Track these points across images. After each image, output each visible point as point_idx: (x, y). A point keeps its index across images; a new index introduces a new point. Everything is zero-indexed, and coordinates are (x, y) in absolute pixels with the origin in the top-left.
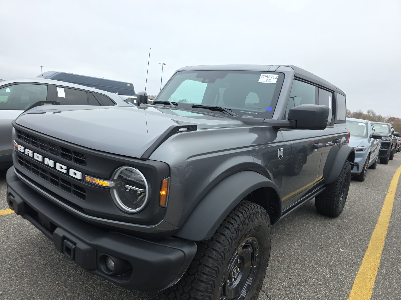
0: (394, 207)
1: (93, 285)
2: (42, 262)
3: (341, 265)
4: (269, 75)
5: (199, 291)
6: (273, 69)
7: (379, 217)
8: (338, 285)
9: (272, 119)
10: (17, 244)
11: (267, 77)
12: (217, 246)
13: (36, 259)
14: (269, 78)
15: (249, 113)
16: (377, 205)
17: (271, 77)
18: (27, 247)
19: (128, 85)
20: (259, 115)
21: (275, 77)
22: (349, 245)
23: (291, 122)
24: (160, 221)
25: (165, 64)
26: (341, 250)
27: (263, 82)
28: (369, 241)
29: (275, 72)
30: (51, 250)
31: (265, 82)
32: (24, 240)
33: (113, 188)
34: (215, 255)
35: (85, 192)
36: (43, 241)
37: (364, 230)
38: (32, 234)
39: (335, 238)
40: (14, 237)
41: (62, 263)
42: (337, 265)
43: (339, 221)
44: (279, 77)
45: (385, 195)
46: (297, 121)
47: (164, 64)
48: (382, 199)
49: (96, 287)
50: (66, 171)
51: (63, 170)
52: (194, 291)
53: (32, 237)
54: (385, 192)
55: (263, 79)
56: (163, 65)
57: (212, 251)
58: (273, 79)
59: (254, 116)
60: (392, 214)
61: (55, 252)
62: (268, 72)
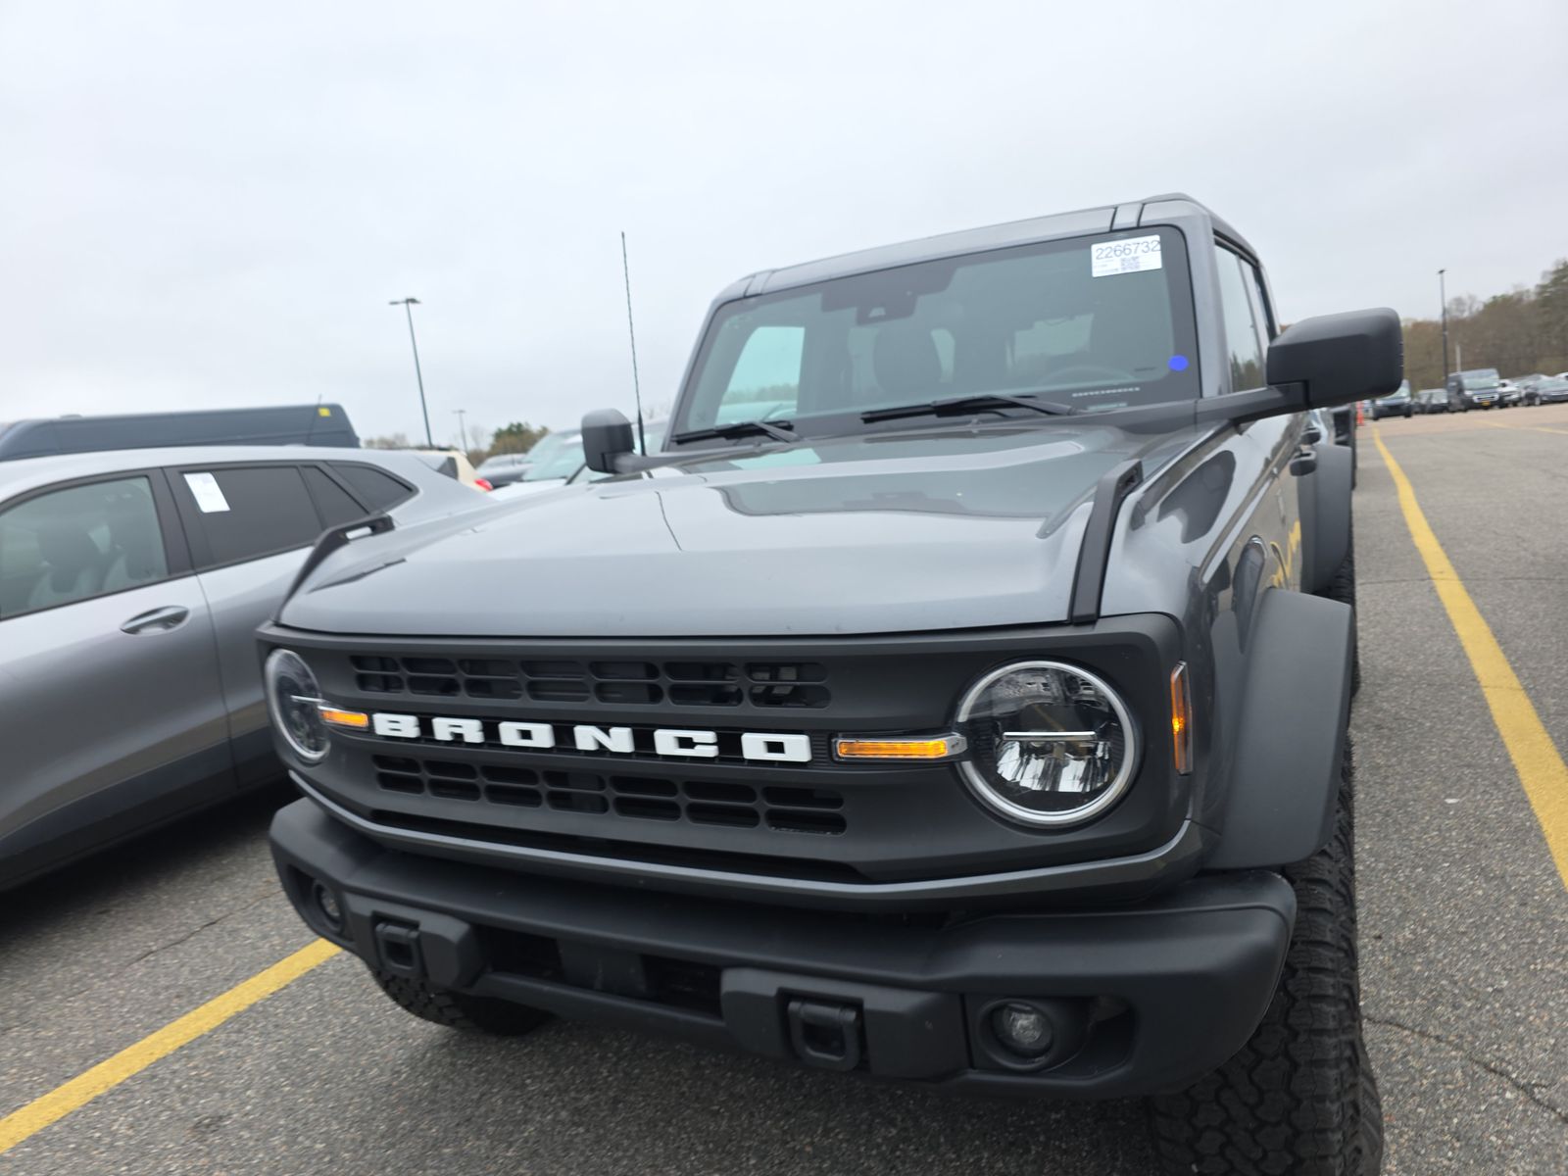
0: (1488, 622)
1: (768, 1167)
2: (509, 1154)
3: (1486, 847)
4: (1122, 243)
5: (1322, 1032)
6: (1126, 219)
7: (1469, 664)
8: (1530, 912)
9: (1201, 396)
10: (353, 1123)
11: (1118, 253)
12: (1321, 867)
13: (479, 1151)
14: (1127, 251)
15: (1106, 395)
16: (1432, 627)
17: (1133, 247)
18: (402, 1120)
19: (325, 413)
20: (1149, 391)
21: (1151, 246)
22: (1460, 779)
23: (1285, 391)
24: (1181, 825)
25: (417, 298)
26: (1450, 801)
27: (1112, 270)
28: (1503, 745)
29: (1138, 227)
30: (504, 1102)
31: (1116, 270)
32: (369, 1100)
33: (961, 757)
34: (1330, 900)
35: (838, 802)
36: (443, 1082)
37: (1461, 718)
38: (375, 1071)
39: (1398, 769)
40: (316, 1102)
41: (587, 1131)
42: (1475, 851)
43: (1366, 711)
44: (1162, 243)
45: (1432, 590)
46: (1306, 383)
47: (413, 301)
48: (1432, 604)
49: (783, 1170)
50: (715, 748)
51: (698, 747)
52: (1302, 1038)
53: (385, 1079)
54: (1423, 580)
55: (1107, 261)
56: (411, 305)
57: (1314, 887)
58: (1147, 254)
59: (1131, 399)
60: (1500, 643)
61: (526, 1106)
62: (1113, 233)
